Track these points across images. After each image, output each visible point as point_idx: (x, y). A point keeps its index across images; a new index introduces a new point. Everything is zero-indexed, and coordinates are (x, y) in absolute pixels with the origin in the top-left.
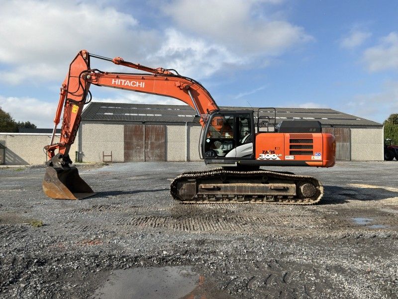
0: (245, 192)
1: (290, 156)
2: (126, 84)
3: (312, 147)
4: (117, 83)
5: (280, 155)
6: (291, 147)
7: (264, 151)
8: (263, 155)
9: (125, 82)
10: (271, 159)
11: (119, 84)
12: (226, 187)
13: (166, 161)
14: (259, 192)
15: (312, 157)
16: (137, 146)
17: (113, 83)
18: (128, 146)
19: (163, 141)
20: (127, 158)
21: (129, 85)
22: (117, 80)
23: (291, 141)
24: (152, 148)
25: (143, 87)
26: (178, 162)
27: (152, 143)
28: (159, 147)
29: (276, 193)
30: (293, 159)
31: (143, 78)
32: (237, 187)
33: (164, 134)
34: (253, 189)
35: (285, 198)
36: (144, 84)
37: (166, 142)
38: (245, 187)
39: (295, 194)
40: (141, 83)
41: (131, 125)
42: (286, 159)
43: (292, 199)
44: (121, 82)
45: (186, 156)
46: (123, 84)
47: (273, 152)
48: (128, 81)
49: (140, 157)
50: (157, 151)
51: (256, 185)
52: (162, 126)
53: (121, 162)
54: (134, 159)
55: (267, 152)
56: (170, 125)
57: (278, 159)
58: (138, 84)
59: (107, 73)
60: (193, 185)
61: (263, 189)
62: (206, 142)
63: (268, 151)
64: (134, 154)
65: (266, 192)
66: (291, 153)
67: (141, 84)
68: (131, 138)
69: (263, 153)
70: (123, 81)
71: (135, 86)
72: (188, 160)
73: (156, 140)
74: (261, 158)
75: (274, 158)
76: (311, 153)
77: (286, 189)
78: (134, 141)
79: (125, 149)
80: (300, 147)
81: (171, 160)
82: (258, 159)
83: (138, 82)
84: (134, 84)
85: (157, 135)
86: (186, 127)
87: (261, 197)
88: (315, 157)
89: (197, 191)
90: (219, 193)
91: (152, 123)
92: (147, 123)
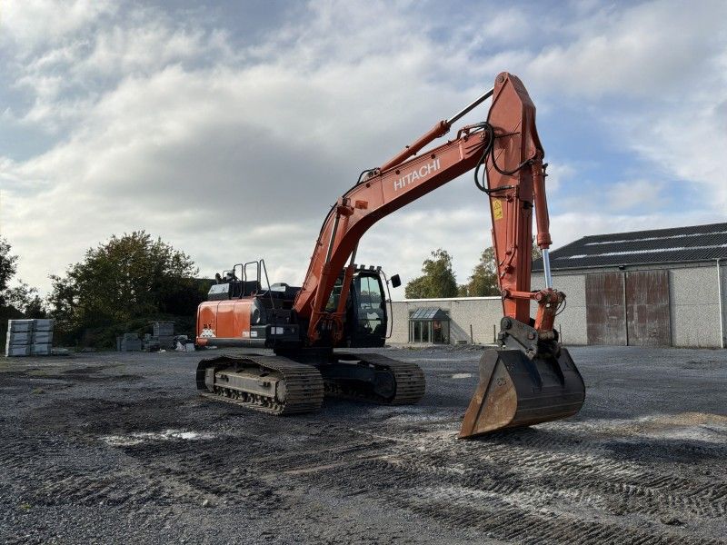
13: (671, 345)
16: (612, 314)
18: (594, 315)
19: (665, 303)
20: (594, 337)
24: (642, 319)
26: (703, 348)
27: (641, 309)
28: (657, 315)
33: (665, 288)
37: (670, 306)
45: (721, 334)
49: (617, 336)
50: (653, 325)
52: (661, 272)
53: (583, 346)
54: (606, 339)
56: (679, 268)
61: (254, 385)
64: (606, 330)
65: (256, 389)
68: (599, 300)
73: (649, 301)
78: (606, 306)
79: (588, 321)
81: (686, 344)
85: (652, 291)
86: (717, 269)
89: (215, 382)
90: (227, 386)
91: (639, 268)
92: (630, 269)
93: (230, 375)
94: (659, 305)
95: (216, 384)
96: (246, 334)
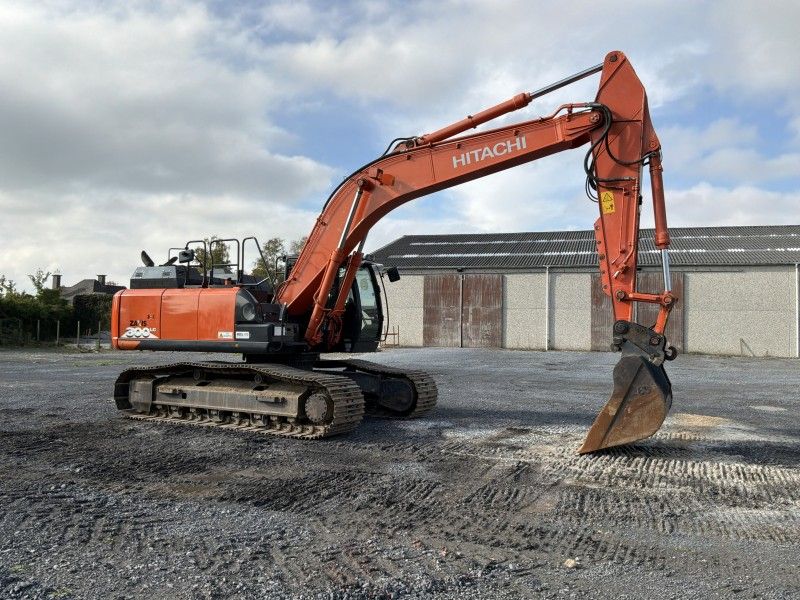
12: (193, 393)
13: (503, 347)
14: (239, 406)
16: (448, 316)
18: (431, 317)
19: (498, 306)
24: (476, 321)
27: (476, 312)
28: (490, 318)
29: (266, 411)
32: (210, 394)
33: (498, 292)
35: (283, 421)
37: (503, 309)
38: (221, 395)
39: (295, 415)
41: (438, 275)
43: (296, 425)
45: (546, 337)
49: (452, 338)
50: (486, 327)
51: (240, 392)
52: (496, 276)
53: (418, 347)
54: (442, 341)
56: (513, 273)
60: (149, 385)
61: (247, 401)
64: (442, 333)
65: (252, 407)
68: (436, 301)
72: (551, 348)
73: (483, 304)
77: (280, 403)
79: (425, 323)
85: (487, 295)
86: (546, 276)
89: (154, 398)
90: (183, 403)
91: (476, 271)
92: (467, 271)
93: (187, 389)
94: (492, 308)
95: (157, 402)
96: (226, 335)
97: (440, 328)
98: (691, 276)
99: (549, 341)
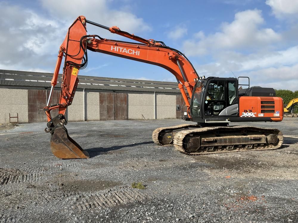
0: (234, 143)
1: (261, 114)
2: (123, 52)
3: (274, 107)
4: (115, 50)
5: (255, 113)
6: (262, 107)
7: (245, 110)
8: (245, 113)
9: (122, 50)
10: (249, 116)
11: (117, 51)
12: (221, 140)
14: (243, 142)
15: (274, 114)
16: (41, 108)
17: (112, 50)
18: (32, 108)
20: (31, 119)
21: (127, 53)
22: (116, 47)
23: (262, 102)
25: (139, 55)
26: (78, 121)
29: (254, 142)
30: (263, 116)
31: (138, 48)
32: (229, 139)
34: (239, 140)
35: (259, 145)
36: (139, 52)
38: (234, 139)
39: (265, 142)
40: (137, 51)
41: (35, 91)
42: (259, 116)
43: (262, 146)
44: (119, 49)
46: (121, 51)
47: (251, 111)
48: (125, 49)
49: (43, 118)
51: (240, 137)
55: (247, 112)
57: (254, 116)
58: (134, 52)
59: (107, 40)
60: (198, 139)
62: (205, 103)
63: (248, 110)
65: (248, 142)
66: (262, 112)
67: (137, 53)
68: (34, 102)
69: (244, 112)
70: (121, 48)
71: (132, 53)
74: (243, 116)
75: (251, 115)
76: (273, 111)
77: (260, 139)
78: (38, 104)
79: (29, 111)
80: (267, 107)
81: (72, 120)
82: (241, 116)
83: (134, 50)
84: (130, 52)
86: (83, 92)
87: (244, 146)
88: (276, 114)
92: (49, 88)
97: (36, 114)
98: (129, 94)
99: (85, 117)
